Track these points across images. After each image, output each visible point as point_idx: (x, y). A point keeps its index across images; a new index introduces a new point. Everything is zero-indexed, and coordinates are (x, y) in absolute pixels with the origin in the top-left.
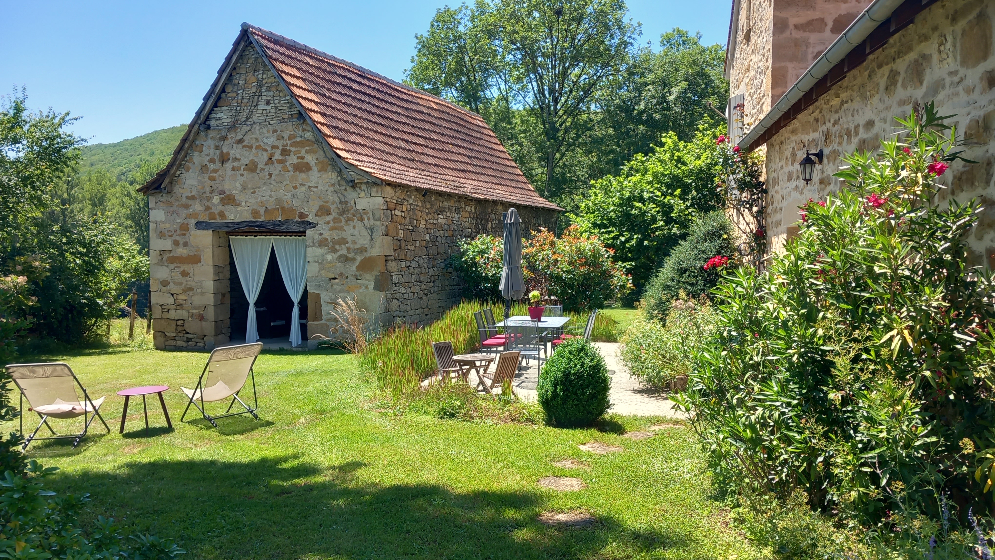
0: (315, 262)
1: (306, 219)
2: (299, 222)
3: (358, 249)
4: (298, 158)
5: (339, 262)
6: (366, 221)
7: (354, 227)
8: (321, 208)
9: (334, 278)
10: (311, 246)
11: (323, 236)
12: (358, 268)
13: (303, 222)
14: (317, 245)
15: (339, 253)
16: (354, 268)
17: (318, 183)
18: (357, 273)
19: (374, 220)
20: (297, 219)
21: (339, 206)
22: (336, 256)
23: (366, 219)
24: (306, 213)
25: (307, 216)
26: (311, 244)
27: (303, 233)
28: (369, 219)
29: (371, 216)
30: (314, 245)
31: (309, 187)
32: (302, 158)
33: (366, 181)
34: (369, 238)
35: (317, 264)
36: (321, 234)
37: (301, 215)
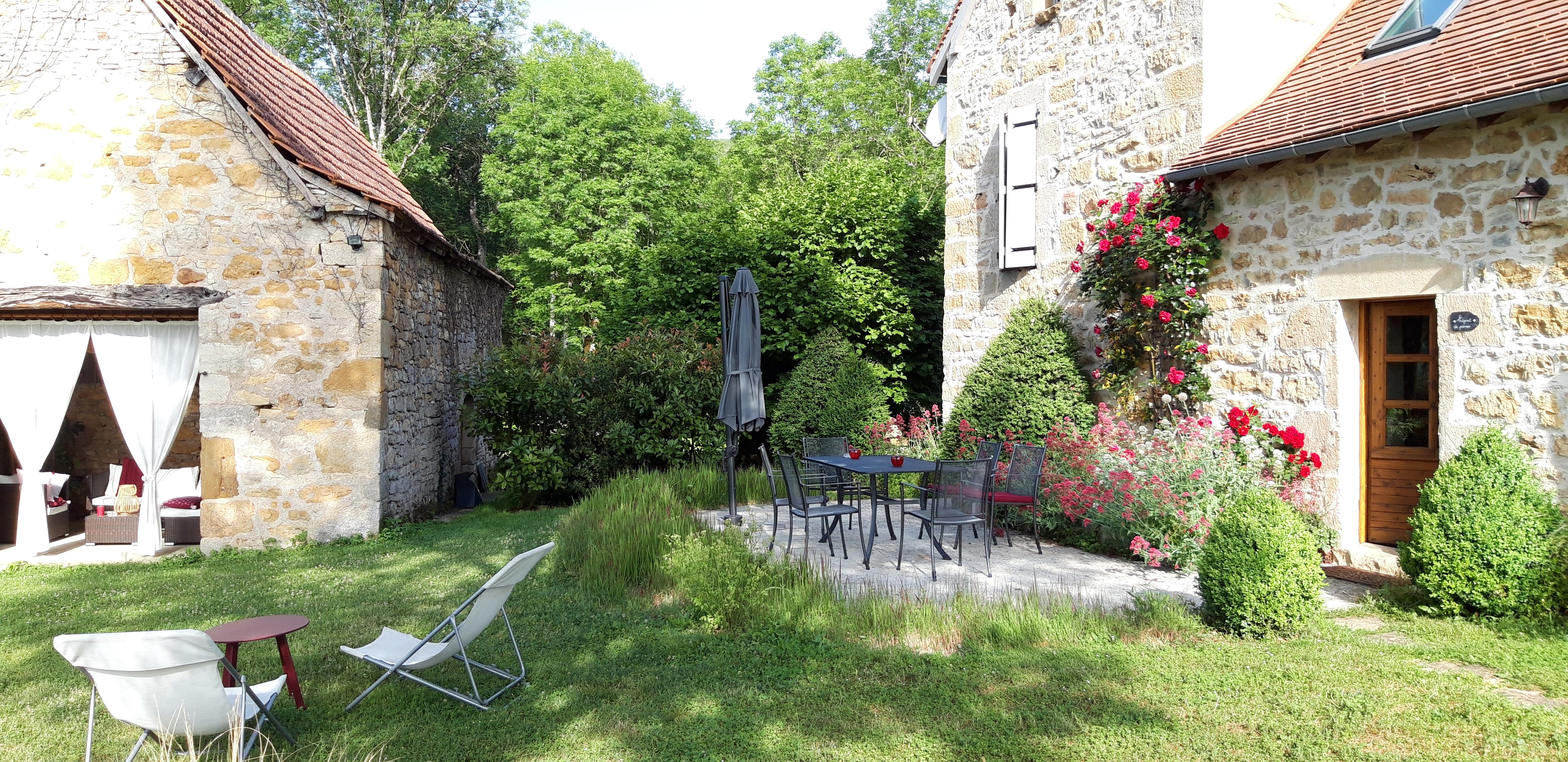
0: (221, 372)
1: (198, 285)
2: (181, 292)
3: (327, 346)
4: (182, 156)
5: (282, 372)
6: (347, 290)
7: (318, 302)
8: (237, 261)
9: (269, 406)
10: (212, 341)
11: (242, 320)
12: (327, 385)
13: (191, 291)
14: (226, 337)
15: (282, 354)
16: (319, 384)
17: (230, 208)
18: (324, 394)
19: (367, 287)
20: (174, 283)
21: (282, 257)
22: (271, 360)
23: (347, 284)
24: (199, 271)
25: (202, 278)
26: (211, 336)
27: (192, 314)
28: (354, 285)
29: (358, 278)
30: (218, 337)
31: (209, 218)
32: (192, 157)
33: (350, 209)
34: (354, 323)
35: (226, 378)
36: (236, 316)
37: (187, 275)
